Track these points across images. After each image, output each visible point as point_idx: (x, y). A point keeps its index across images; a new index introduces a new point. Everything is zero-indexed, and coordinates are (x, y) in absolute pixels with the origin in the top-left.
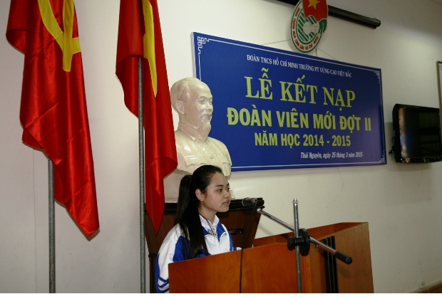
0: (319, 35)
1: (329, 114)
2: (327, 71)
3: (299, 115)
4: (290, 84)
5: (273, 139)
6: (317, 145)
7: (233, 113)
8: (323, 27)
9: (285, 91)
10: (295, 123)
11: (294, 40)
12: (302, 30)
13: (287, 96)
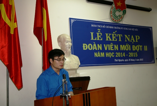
0: (123, 16)
1: (127, 45)
2: (127, 29)
3: (114, 45)
4: (110, 34)
5: (103, 55)
6: (122, 56)
7: (85, 46)
8: (124, 13)
10: (112, 48)
11: (112, 18)
12: (115, 14)
13: (108, 39)
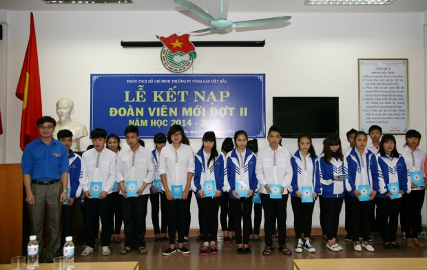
1: (198, 107)
2: (199, 81)
3: (169, 108)
4: (162, 92)
5: (144, 123)
6: (184, 125)
7: (113, 110)
8: (193, 56)
9: (157, 96)
10: (165, 113)
11: (167, 67)
12: (173, 61)
13: (158, 99)
